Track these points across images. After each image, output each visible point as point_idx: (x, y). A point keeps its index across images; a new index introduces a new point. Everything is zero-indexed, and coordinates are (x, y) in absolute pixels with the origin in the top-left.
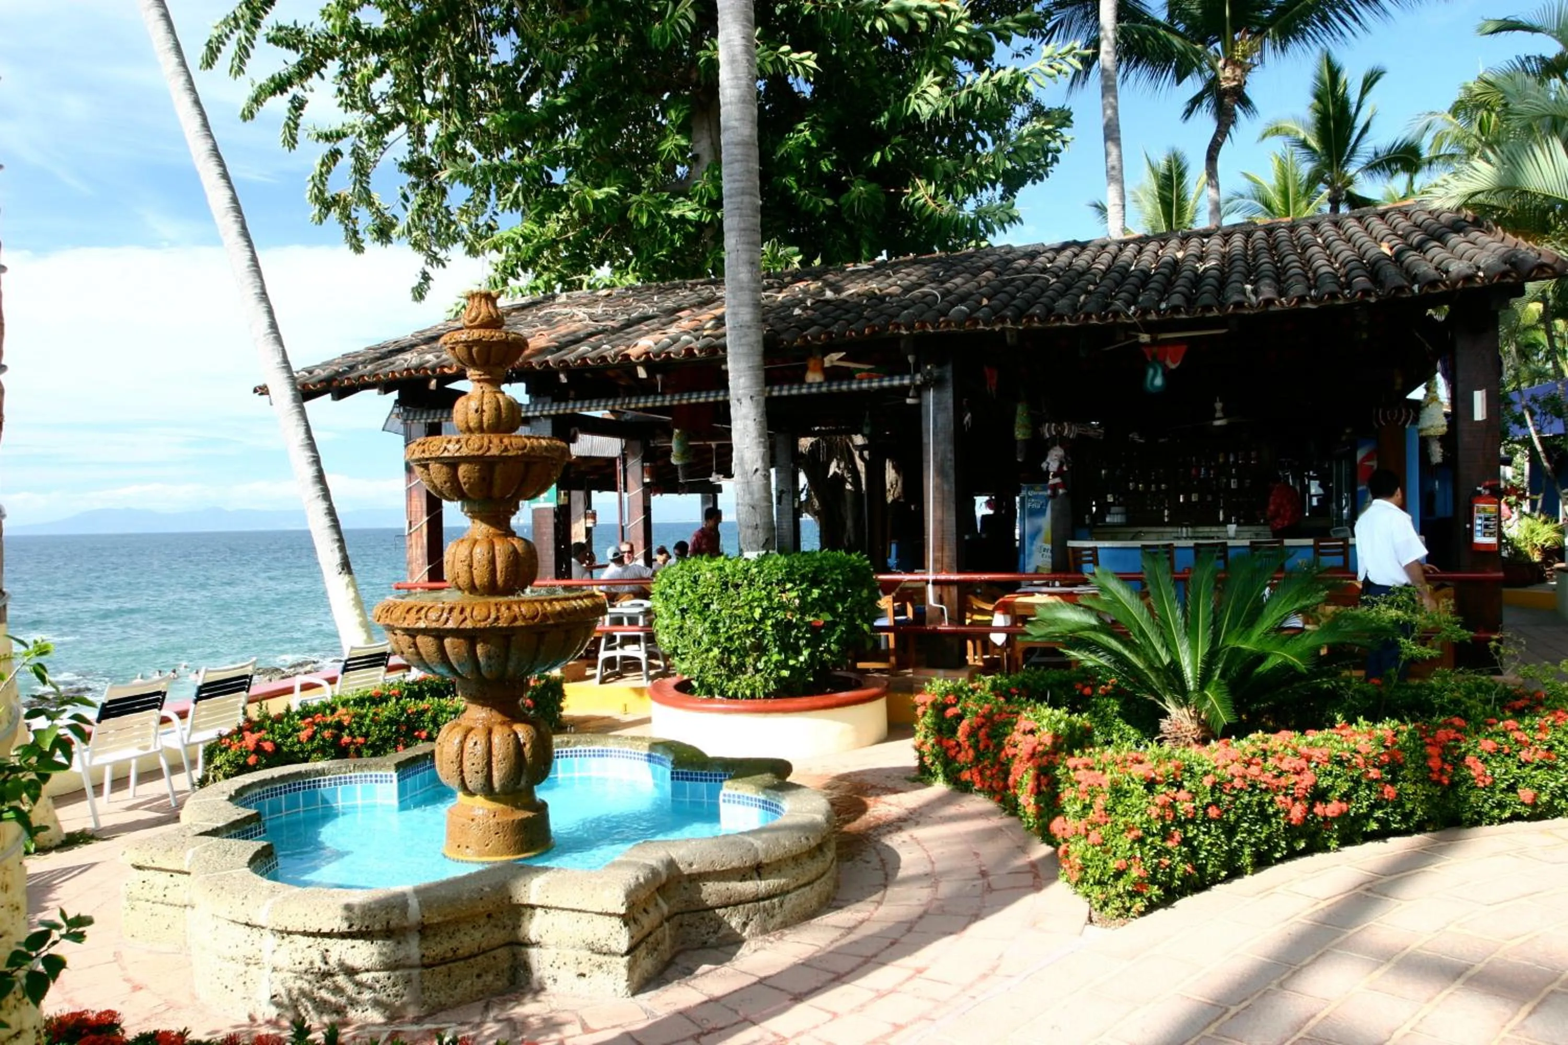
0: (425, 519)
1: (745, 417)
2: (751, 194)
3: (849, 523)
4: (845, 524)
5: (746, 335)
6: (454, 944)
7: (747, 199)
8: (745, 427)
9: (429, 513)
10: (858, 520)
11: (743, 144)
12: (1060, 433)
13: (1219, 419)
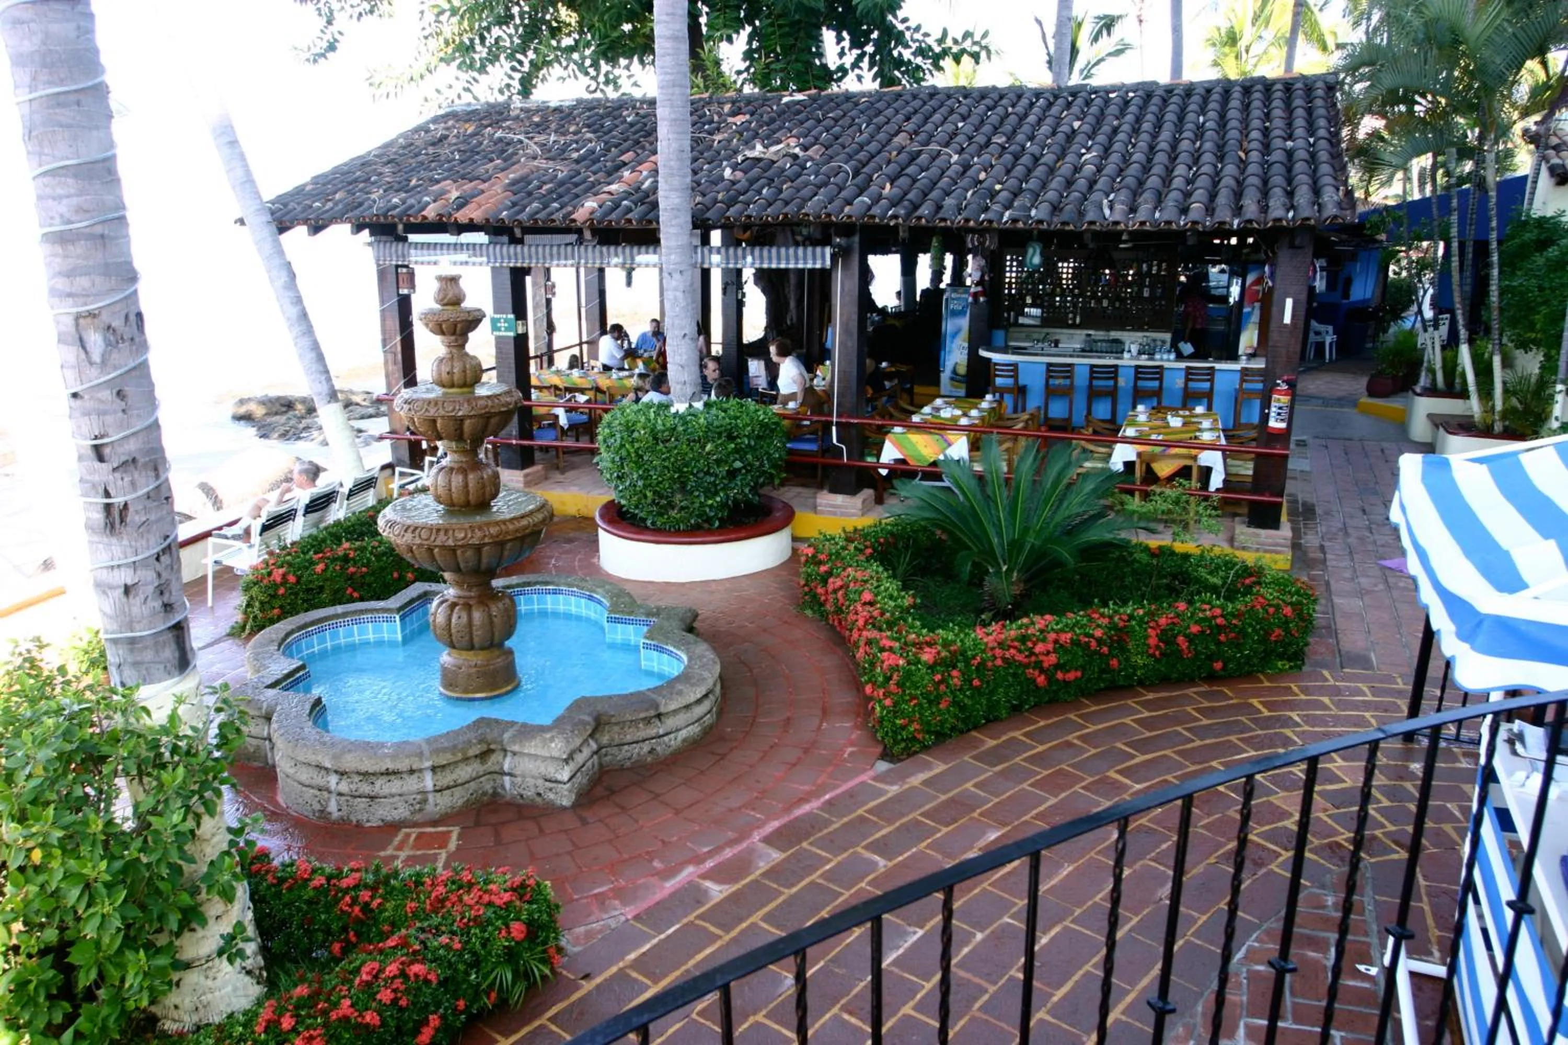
0: (399, 338)
1: (676, 289)
2: (681, 86)
3: (792, 304)
4: (788, 304)
5: (676, 217)
6: (454, 776)
7: (677, 90)
8: (675, 298)
9: (402, 332)
10: (800, 302)
11: (675, 38)
12: (982, 244)
13: (1125, 242)
